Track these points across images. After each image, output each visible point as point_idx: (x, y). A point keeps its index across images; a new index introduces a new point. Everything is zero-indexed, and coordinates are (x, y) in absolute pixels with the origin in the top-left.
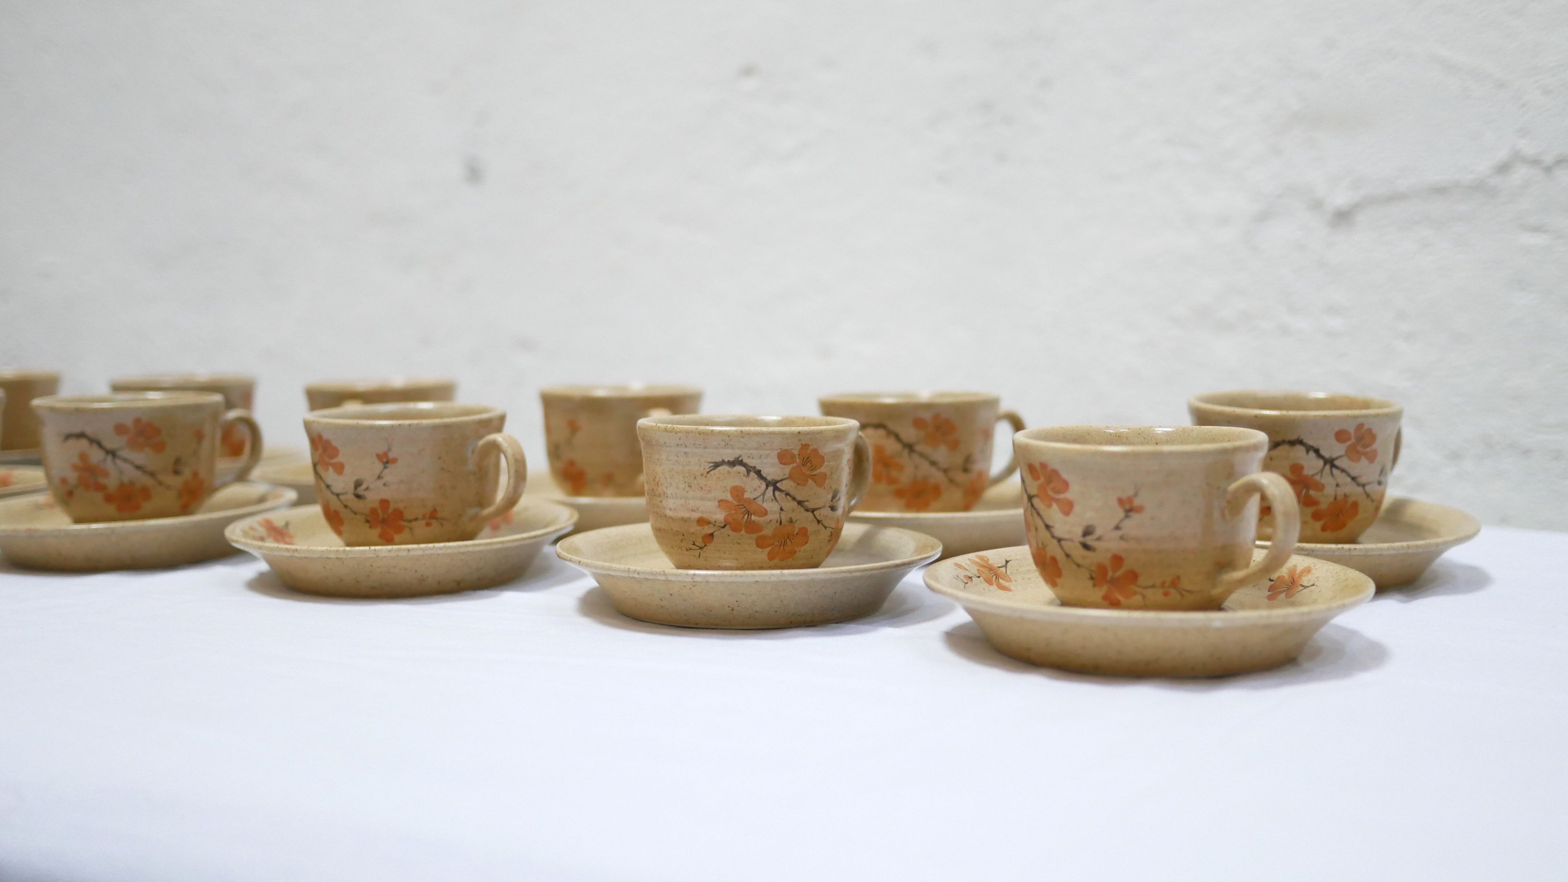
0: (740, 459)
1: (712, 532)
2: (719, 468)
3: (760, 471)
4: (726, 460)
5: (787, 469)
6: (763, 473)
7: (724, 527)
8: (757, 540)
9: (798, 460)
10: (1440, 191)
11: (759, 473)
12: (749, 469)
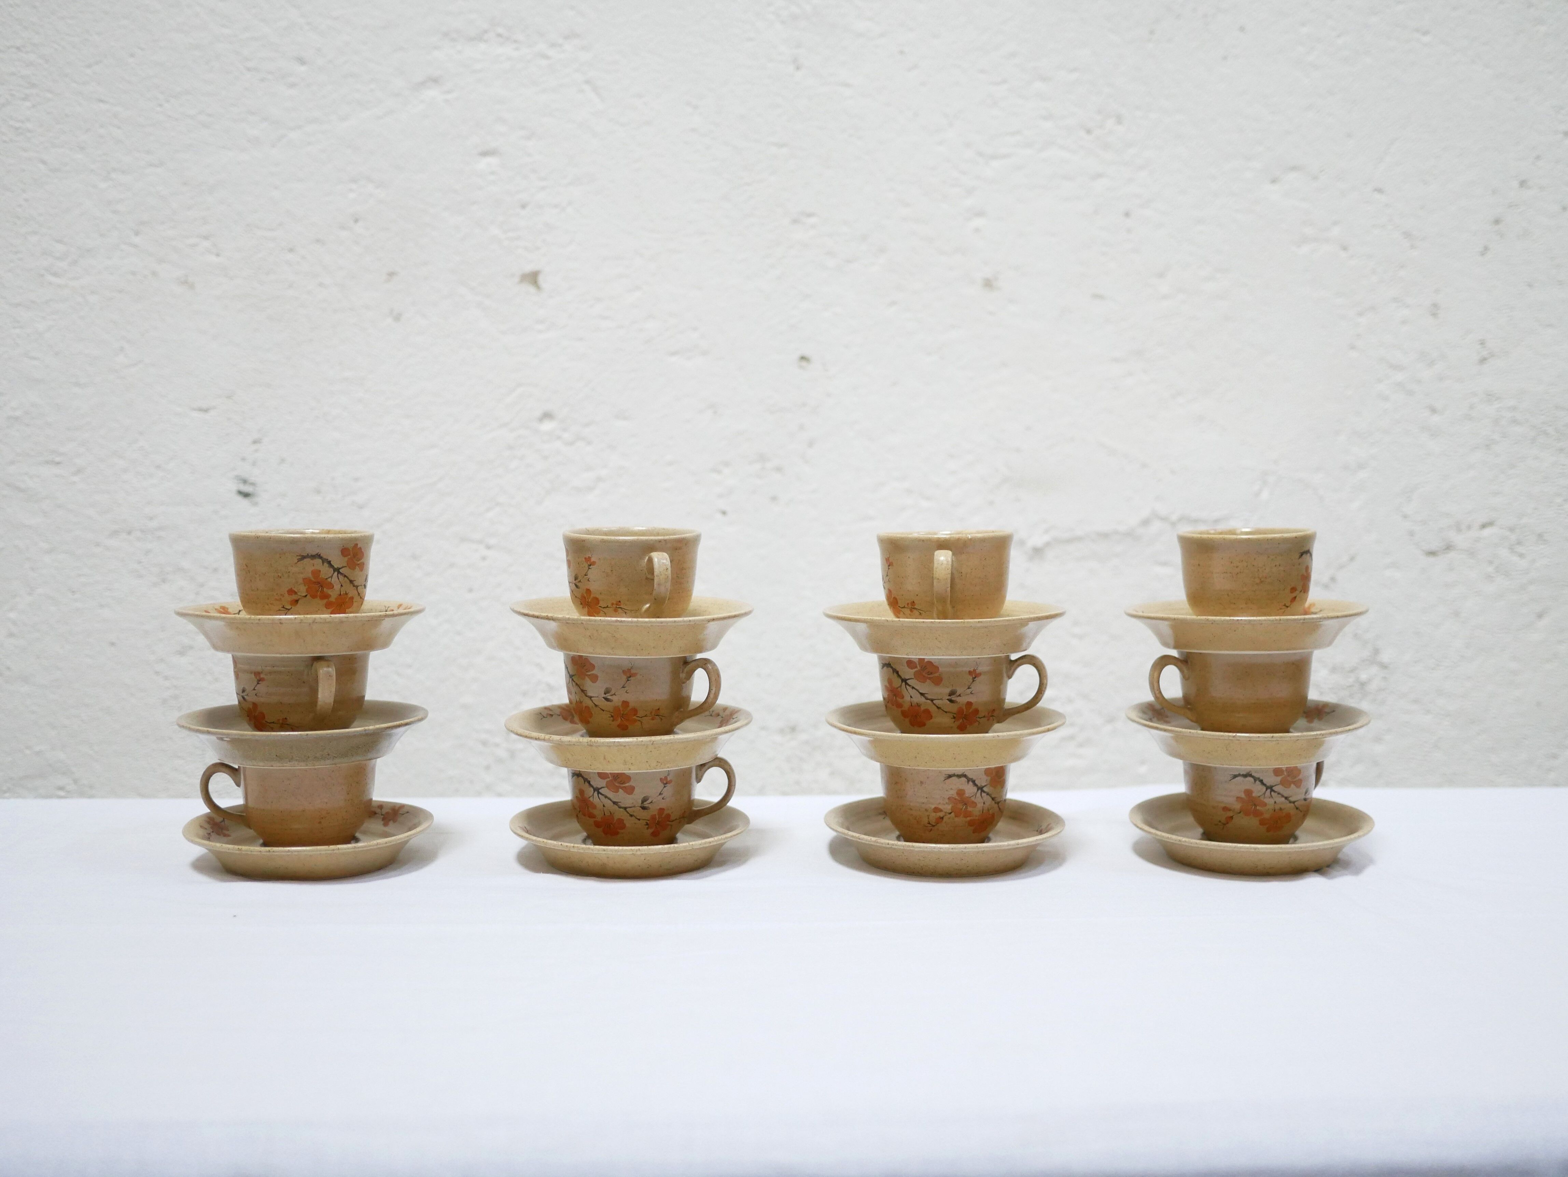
0: (1250, 773)
1: (1232, 815)
2: (1236, 778)
3: (1262, 780)
4: (1242, 774)
5: (1279, 779)
6: (1265, 781)
7: (1240, 812)
8: (1260, 821)
9: (1285, 774)
10: (1105, 536)
11: (1261, 781)
12: (1255, 779)
